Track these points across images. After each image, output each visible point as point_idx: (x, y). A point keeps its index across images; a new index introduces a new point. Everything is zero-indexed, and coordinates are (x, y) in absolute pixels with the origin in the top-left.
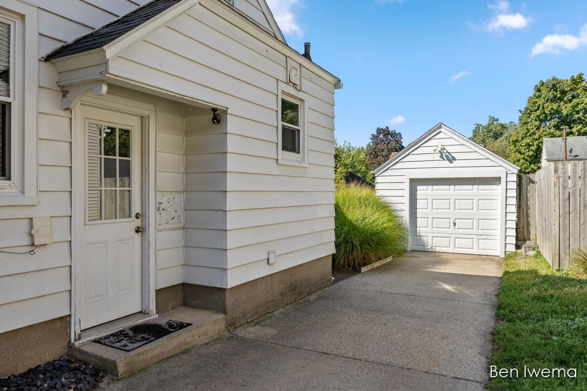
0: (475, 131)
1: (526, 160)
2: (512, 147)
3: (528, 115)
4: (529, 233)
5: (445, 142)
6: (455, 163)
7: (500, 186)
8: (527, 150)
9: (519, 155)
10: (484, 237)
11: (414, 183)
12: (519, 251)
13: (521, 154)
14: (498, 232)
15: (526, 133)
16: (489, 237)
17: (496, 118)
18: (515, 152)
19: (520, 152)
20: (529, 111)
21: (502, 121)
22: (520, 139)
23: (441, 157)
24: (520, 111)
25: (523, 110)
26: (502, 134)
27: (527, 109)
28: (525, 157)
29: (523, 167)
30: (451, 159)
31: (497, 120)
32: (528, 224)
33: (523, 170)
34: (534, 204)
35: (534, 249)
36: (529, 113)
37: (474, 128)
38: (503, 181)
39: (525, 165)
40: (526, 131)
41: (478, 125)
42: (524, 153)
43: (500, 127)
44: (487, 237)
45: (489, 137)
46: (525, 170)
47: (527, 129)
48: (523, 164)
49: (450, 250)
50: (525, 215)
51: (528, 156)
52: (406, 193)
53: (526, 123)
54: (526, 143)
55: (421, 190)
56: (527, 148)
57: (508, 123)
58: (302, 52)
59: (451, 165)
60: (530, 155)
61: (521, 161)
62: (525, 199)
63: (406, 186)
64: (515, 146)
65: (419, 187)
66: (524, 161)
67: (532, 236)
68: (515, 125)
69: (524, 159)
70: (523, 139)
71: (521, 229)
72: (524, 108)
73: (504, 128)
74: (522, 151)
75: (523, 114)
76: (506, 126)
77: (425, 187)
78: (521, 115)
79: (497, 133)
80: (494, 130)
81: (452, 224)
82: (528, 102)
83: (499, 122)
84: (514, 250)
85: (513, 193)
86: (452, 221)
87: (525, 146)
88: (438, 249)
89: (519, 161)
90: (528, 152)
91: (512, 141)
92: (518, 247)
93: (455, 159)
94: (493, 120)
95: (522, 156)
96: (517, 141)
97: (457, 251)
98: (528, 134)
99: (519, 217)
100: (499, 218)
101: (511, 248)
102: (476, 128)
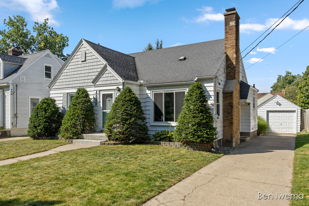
0: (278, 79)
1: (306, 97)
2: (299, 90)
3: (307, 75)
4: (304, 127)
5: (278, 100)
6: (281, 106)
7: (295, 113)
8: (306, 92)
9: (302, 95)
10: (290, 128)
11: (268, 112)
12: (301, 132)
13: (303, 94)
14: (295, 126)
15: (306, 84)
16: (292, 128)
17: (290, 72)
18: (300, 93)
19: (302, 93)
20: (307, 73)
21: (293, 74)
22: (303, 87)
23: (277, 104)
24: (303, 73)
25: (304, 72)
26: (293, 81)
27: (306, 72)
28: (305, 96)
29: (304, 100)
30: (280, 105)
31: (291, 73)
32: (304, 124)
33: (304, 102)
34: (306, 118)
35: (305, 131)
36: (307, 74)
37: (278, 78)
38: (296, 111)
39: (305, 99)
40: (306, 83)
41: (280, 76)
42: (305, 94)
43: (292, 78)
44: (291, 128)
45: (286, 82)
46: (305, 102)
47: (306, 82)
48: (304, 99)
49: (280, 132)
50: (303, 122)
51: (306, 95)
52: (266, 115)
53: (306, 79)
54: (306, 89)
55: (270, 114)
56: (306, 91)
57: (296, 75)
58: (253, 86)
59: (280, 106)
60: (308, 94)
61: (303, 97)
62: (303, 117)
63: (266, 113)
64: (300, 90)
65: (269, 113)
66: (305, 98)
67: (305, 128)
68: (300, 76)
69: (304, 96)
70: (304, 87)
71: (302, 126)
72: (305, 71)
73: (295, 78)
74: (304, 93)
75: (304, 74)
76: (295, 77)
77: (272, 113)
78: (303, 75)
79: (291, 80)
80: (289, 79)
81: (280, 124)
82: (307, 69)
83: (291, 74)
84: (300, 132)
85: (300, 115)
86: (280, 123)
87: (305, 90)
88: (275, 132)
89: (302, 97)
90: (307, 93)
91: (299, 88)
92: (301, 131)
93: (281, 105)
94: (288, 73)
95: (304, 95)
96: (301, 88)
97: (282, 132)
98: (307, 85)
99: (301, 122)
100: (295, 122)
101: (299, 131)
102: (279, 77)
